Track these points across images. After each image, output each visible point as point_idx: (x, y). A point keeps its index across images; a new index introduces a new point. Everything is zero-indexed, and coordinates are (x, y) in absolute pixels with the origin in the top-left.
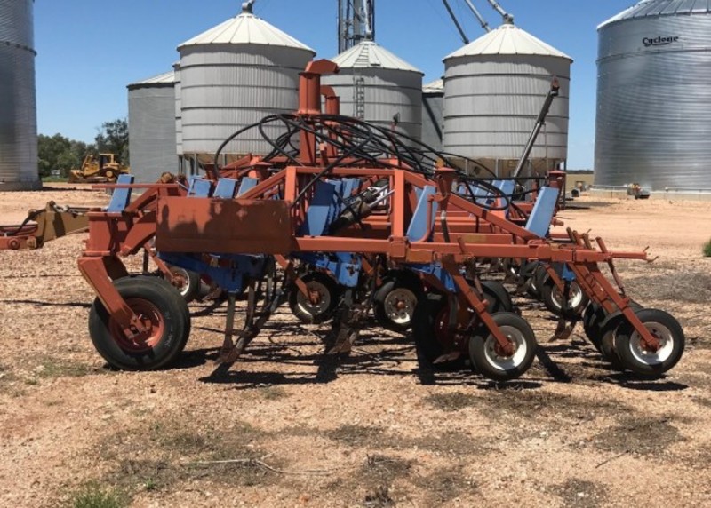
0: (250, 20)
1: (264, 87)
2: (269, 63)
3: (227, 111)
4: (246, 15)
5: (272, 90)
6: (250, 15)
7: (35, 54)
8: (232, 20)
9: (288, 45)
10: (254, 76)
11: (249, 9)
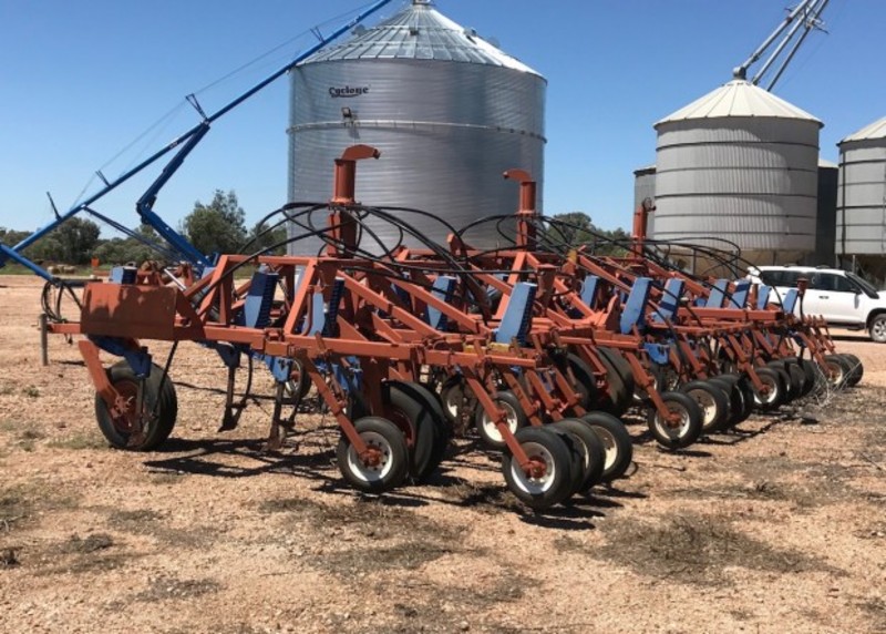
0: (741, 87)
1: (744, 168)
2: (754, 138)
3: (699, 199)
4: (736, 82)
5: (754, 171)
6: (741, 81)
7: (545, 141)
8: (721, 88)
9: (779, 115)
10: (734, 155)
11: (742, 74)
